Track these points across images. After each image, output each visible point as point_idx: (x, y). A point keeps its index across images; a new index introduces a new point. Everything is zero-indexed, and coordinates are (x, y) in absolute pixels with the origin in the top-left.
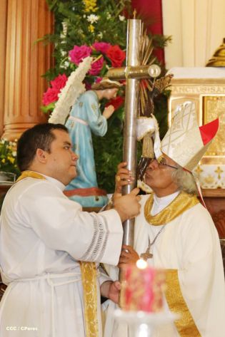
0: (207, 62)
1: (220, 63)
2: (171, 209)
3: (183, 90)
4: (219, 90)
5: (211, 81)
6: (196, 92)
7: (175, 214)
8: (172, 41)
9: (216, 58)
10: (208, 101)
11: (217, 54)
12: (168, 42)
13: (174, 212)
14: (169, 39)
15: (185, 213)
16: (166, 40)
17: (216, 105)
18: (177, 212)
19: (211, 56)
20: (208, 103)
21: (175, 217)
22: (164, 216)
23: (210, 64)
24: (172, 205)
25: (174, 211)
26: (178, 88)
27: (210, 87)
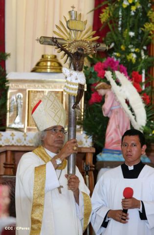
0: (32, 69)
1: (39, 70)
3: (17, 86)
4: (38, 86)
5: (34, 81)
6: (24, 88)
8: (11, 56)
9: (37, 67)
10: (32, 94)
11: (38, 64)
12: (8, 57)
14: (9, 55)
16: (7, 55)
17: (36, 96)
19: (34, 66)
20: (31, 94)
23: (34, 71)
26: (13, 85)
27: (33, 85)
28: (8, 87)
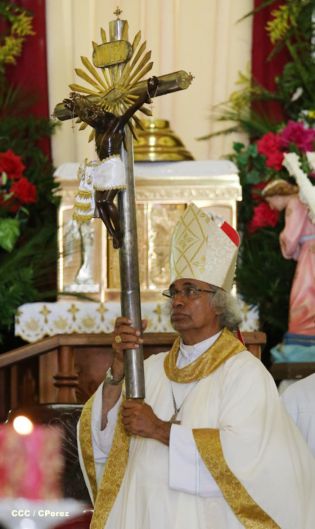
2: (210, 356)
7: (216, 363)
13: (216, 361)
14: (58, 124)
15: (228, 362)
18: (219, 360)
21: (216, 368)
22: (200, 367)
24: (211, 351)
25: (214, 360)
28: (60, 198)
